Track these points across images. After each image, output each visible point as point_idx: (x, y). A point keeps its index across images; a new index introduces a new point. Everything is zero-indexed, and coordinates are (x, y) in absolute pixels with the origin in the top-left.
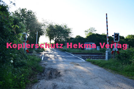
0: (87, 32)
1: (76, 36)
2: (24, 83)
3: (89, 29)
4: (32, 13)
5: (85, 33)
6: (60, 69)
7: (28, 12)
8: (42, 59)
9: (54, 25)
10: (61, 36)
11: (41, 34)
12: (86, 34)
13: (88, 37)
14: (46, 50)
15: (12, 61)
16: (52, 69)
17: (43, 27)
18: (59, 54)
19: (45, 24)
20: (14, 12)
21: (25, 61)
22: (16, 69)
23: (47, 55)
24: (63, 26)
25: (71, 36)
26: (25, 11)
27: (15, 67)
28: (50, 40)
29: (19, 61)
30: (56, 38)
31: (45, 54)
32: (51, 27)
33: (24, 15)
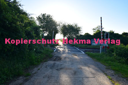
0: (95, 29)
1: (85, 34)
2: (40, 61)
3: (97, 27)
4: (50, 17)
5: (93, 30)
6: (62, 57)
7: (47, 16)
8: (55, 51)
9: (67, 24)
10: (72, 34)
11: (56, 32)
12: (94, 32)
13: (94, 34)
14: (59, 45)
15: (35, 50)
16: (58, 56)
17: (58, 26)
18: (67, 48)
19: (60, 24)
20: (38, 17)
21: (42, 51)
22: (37, 54)
23: (59, 48)
24: (74, 25)
25: (81, 34)
26: (45, 15)
27: (36, 53)
28: (64, 37)
29: (39, 51)
30: (68, 35)
31: (58, 48)
32: (64, 26)
33: (44, 19)
